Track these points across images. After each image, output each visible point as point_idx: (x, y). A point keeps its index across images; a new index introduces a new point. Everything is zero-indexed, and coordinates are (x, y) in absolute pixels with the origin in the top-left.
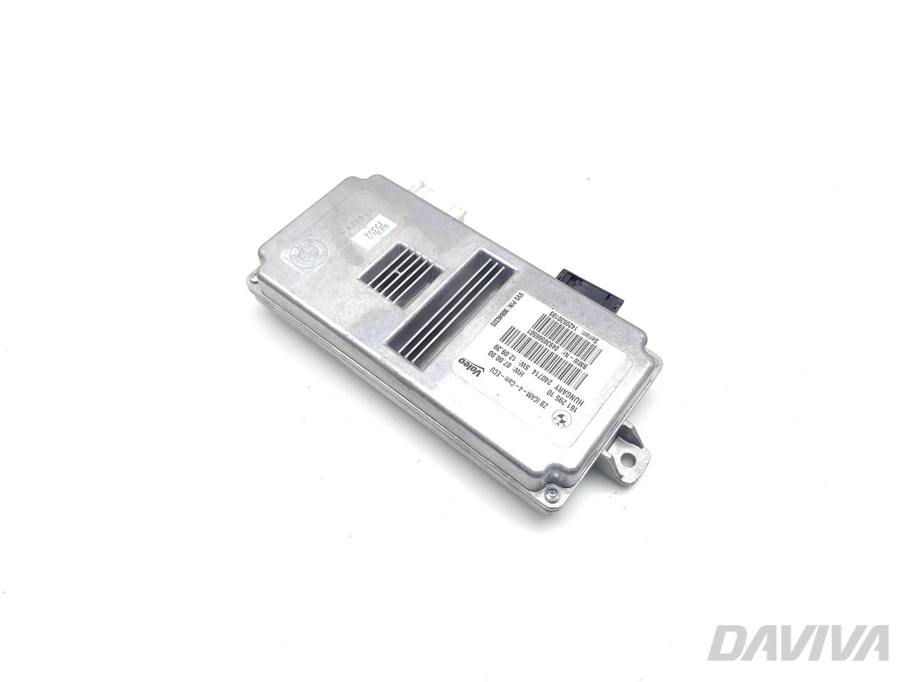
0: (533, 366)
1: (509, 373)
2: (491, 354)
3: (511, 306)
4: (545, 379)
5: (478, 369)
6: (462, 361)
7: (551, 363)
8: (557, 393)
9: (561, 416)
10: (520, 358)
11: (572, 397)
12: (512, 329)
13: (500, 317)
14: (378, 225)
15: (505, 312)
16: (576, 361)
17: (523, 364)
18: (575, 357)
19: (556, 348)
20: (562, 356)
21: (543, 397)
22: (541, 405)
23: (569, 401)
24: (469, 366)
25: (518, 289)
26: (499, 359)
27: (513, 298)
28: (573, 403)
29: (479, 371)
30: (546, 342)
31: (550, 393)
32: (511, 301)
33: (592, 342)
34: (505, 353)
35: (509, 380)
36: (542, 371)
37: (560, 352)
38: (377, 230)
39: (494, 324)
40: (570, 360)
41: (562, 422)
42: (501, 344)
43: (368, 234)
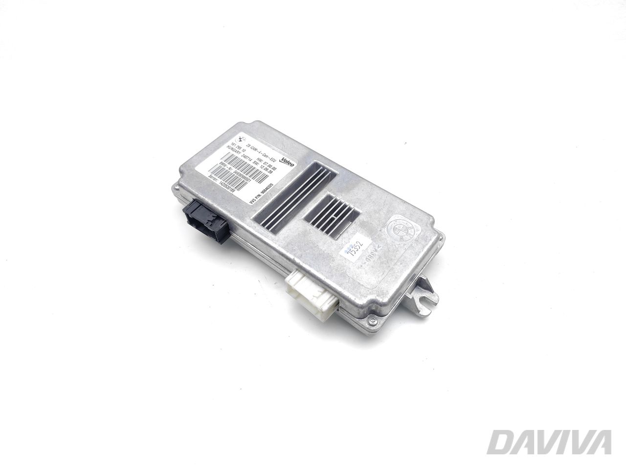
0: (251, 163)
1: (265, 159)
2: (274, 169)
3: (259, 195)
4: (245, 157)
5: (283, 161)
6: (292, 165)
7: (240, 164)
8: (240, 151)
9: (240, 141)
10: (258, 167)
11: (232, 149)
12: (260, 182)
13: (267, 189)
14: (353, 253)
15: (263, 192)
16: (225, 166)
17: (257, 164)
18: (225, 168)
19: (236, 172)
20: (233, 168)
21: (248, 149)
22: (250, 145)
23: (235, 148)
24: (289, 163)
25: (252, 206)
26: (270, 166)
27: (257, 200)
28: (233, 147)
29: (282, 160)
30: (241, 175)
31: (244, 150)
32: (258, 199)
33: (213, 176)
34: (267, 169)
35: (265, 156)
36: (246, 160)
37: (234, 170)
38: (353, 249)
39: (271, 185)
40: (229, 166)
41: (240, 139)
42: (268, 174)
43: (360, 246)
